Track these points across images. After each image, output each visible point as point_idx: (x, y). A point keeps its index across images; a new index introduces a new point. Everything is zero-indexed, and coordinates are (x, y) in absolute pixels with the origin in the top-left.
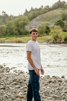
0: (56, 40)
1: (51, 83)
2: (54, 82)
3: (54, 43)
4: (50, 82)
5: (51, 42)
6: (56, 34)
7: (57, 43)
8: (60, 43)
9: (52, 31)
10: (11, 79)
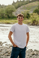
0: (34, 23)
1: (34, 56)
2: (36, 55)
3: (32, 25)
4: (33, 54)
5: (31, 24)
6: (34, 19)
7: (34, 25)
8: (37, 25)
9: (31, 16)
10: (4, 51)
